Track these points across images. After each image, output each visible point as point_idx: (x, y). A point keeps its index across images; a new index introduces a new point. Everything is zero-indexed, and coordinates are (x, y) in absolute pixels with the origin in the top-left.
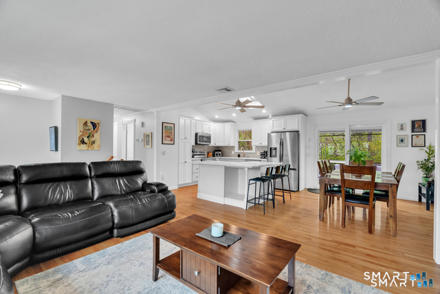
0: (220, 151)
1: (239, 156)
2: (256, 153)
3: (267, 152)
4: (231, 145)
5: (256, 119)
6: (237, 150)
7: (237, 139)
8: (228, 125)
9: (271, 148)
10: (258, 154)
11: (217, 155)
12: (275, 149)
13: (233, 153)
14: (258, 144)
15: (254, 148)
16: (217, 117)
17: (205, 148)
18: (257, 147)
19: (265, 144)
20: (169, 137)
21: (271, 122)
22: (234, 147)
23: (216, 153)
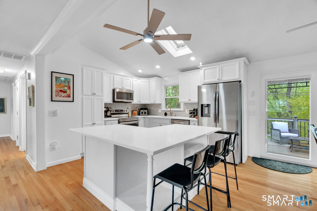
0: (146, 109)
1: (166, 114)
2: (184, 111)
3: (197, 110)
4: (157, 102)
5: (184, 70)
6: (164, 108)
7: (164, 97)
8: (153, 81)
9: (202, 105)
10: (187, 112)
11: (142, 113)
12: (208, 106)
13: (160, 111)
14: (186, 101)
15: (182, 105)
16: (140, 71)
17: (128, 105)
18: (185, 104)
19: (195, 100)
20: (65, 92)
21: (201, 72)
22: (160, 105)
23: (142, 111)
